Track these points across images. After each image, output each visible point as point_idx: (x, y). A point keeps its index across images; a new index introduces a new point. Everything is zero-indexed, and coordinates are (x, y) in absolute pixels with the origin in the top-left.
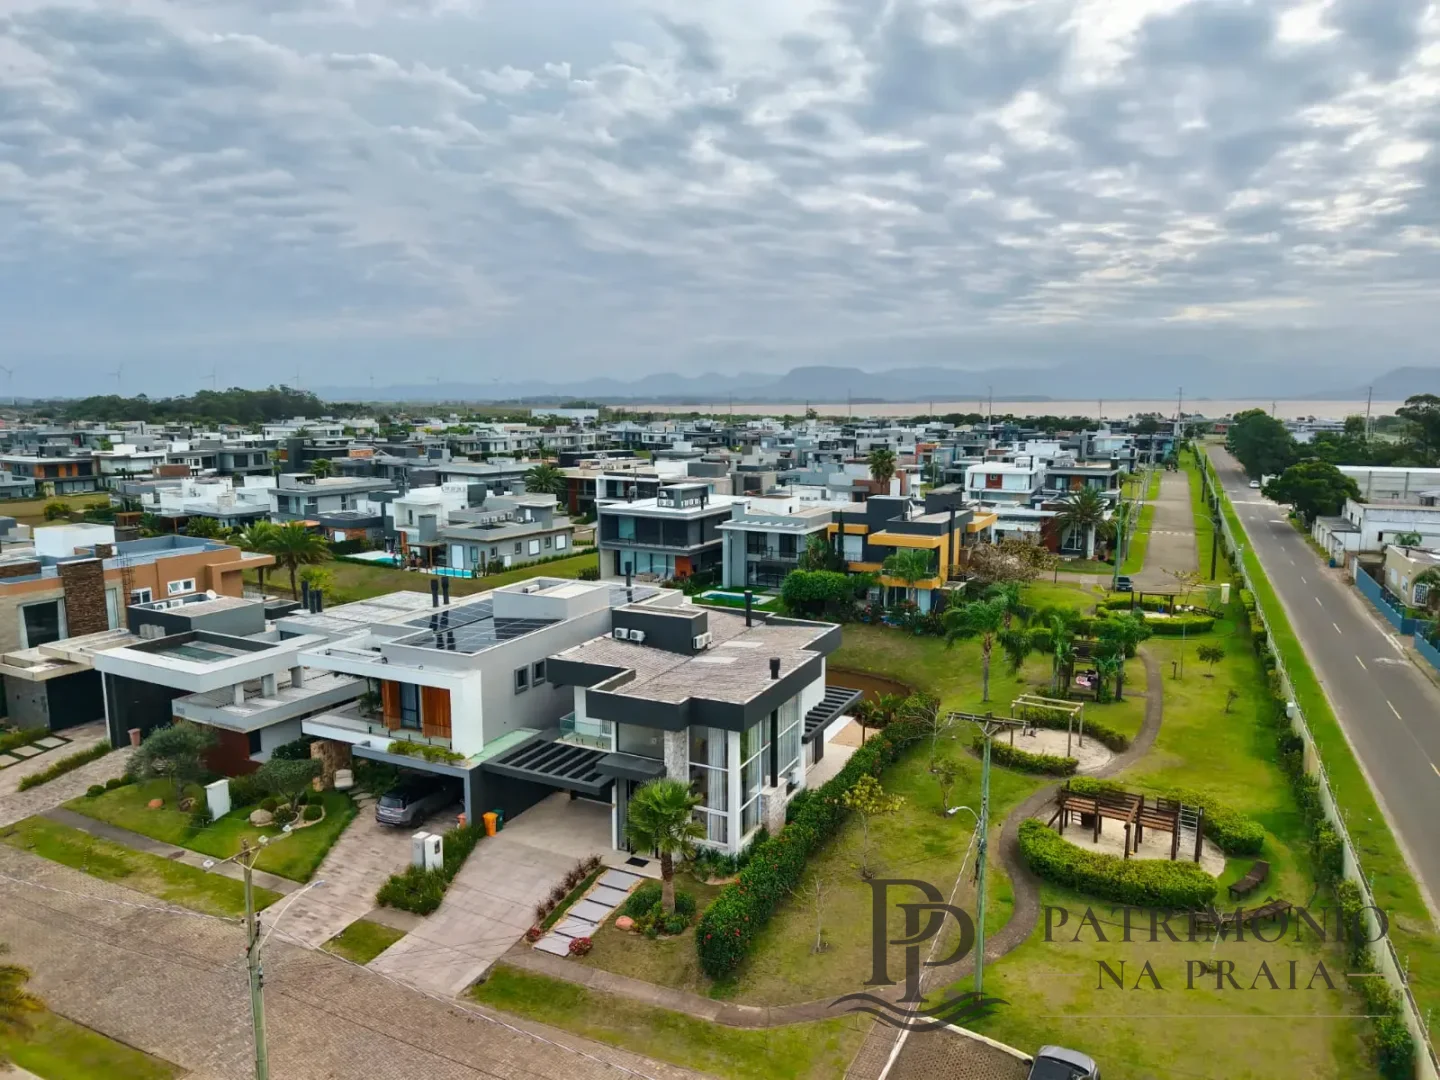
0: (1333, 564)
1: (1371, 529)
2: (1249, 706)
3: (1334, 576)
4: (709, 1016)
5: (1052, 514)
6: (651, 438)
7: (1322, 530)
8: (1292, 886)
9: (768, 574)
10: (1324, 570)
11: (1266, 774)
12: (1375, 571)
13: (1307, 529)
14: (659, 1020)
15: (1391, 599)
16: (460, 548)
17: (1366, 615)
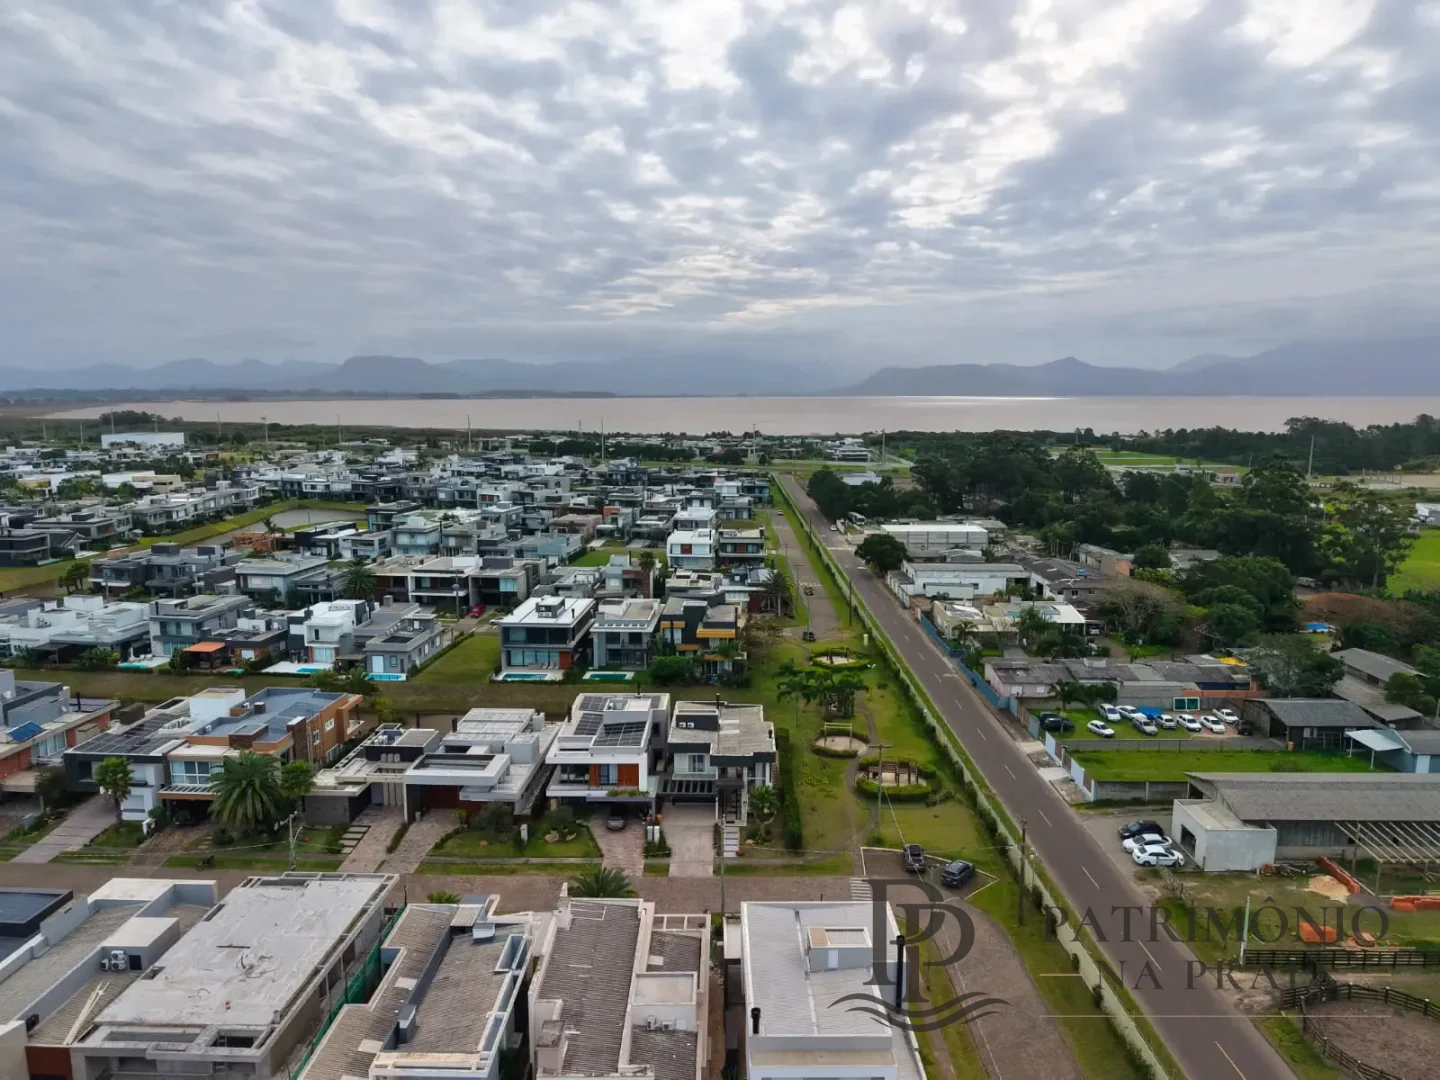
0: (905, 607)
1: (919, 582)
2: (905, 711)
3: (906, 615)
4: (801, 862)
5: (754, 589)
6: (313, 487)
7: (892, 580)
8: (949, 786)
9: (616, 657)
10: (900, 610)
11: (924, 744)
12: (929, 615)
13: (883, 577)
14: (785, 867)
15: (940, 634)
16: (381, 658)
17: (932, 646)
